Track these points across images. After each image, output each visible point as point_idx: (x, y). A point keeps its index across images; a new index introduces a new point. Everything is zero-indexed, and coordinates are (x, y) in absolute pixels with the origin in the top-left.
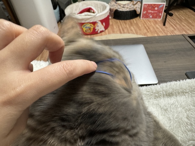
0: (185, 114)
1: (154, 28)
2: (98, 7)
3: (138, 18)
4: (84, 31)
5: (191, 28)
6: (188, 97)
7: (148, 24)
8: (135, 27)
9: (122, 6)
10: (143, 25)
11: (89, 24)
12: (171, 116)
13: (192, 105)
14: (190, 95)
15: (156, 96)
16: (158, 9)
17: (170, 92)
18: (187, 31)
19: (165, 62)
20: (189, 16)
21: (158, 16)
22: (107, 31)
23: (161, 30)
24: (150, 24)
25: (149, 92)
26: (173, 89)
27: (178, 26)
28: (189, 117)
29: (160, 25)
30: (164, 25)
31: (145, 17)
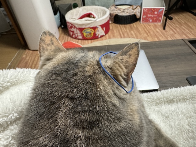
0: (187, 121)
1: (154, 32)
2: (98, 12)
3: (138, 22)
4: (85, 36)
5: (191, 32)
6: (189, 103)
7: (149, 28)
8: (135, 31)
9: (122, 10)
10: (143, 29)
11: (89, 29)
12: (172, 123)
13: (193, 112)
14: (191, 102)
15: (157, 103)
16: (158, 13)
17: (170, 99)
18: (187, 35)
19: (165, 67)
20: (188, 19)
21: (158, 20)
22: (107, 35)
23: (161, 34)
24: (150, 28)
25: (150, 99)
26: (174, 96)
27: (178, 30)
28: (190, 124)
29: (160, 28)
30: (164, 29)
31: (145, 21)
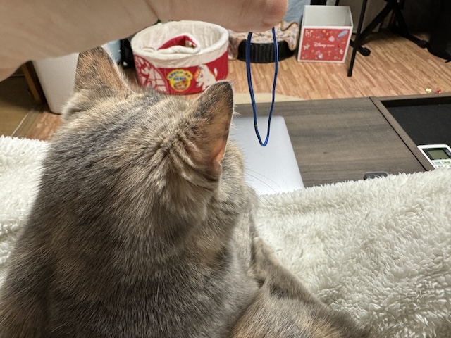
1: (325, 81)
2: (203, 35)
3: (293, 58)
4: (172, 86)
6: (333, 214)
7: (315, 72)
8: (283, 78)
10: (301, 74)
11: (182, 70)
14: (336, 211)
16: (335, 39)
18: (400, 89)
19: (325, 153)
20: (406, 55)
21: (336, 55)
23: (342, 86)
24: (318, 73)
27: (380, 78)
29: (339, 74)
30: (350, 74)
31: (306, 56)
